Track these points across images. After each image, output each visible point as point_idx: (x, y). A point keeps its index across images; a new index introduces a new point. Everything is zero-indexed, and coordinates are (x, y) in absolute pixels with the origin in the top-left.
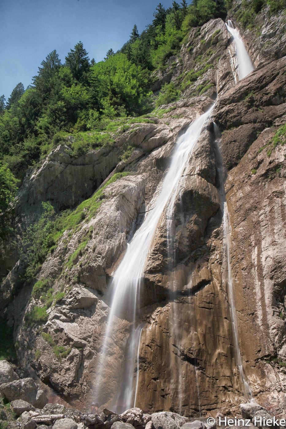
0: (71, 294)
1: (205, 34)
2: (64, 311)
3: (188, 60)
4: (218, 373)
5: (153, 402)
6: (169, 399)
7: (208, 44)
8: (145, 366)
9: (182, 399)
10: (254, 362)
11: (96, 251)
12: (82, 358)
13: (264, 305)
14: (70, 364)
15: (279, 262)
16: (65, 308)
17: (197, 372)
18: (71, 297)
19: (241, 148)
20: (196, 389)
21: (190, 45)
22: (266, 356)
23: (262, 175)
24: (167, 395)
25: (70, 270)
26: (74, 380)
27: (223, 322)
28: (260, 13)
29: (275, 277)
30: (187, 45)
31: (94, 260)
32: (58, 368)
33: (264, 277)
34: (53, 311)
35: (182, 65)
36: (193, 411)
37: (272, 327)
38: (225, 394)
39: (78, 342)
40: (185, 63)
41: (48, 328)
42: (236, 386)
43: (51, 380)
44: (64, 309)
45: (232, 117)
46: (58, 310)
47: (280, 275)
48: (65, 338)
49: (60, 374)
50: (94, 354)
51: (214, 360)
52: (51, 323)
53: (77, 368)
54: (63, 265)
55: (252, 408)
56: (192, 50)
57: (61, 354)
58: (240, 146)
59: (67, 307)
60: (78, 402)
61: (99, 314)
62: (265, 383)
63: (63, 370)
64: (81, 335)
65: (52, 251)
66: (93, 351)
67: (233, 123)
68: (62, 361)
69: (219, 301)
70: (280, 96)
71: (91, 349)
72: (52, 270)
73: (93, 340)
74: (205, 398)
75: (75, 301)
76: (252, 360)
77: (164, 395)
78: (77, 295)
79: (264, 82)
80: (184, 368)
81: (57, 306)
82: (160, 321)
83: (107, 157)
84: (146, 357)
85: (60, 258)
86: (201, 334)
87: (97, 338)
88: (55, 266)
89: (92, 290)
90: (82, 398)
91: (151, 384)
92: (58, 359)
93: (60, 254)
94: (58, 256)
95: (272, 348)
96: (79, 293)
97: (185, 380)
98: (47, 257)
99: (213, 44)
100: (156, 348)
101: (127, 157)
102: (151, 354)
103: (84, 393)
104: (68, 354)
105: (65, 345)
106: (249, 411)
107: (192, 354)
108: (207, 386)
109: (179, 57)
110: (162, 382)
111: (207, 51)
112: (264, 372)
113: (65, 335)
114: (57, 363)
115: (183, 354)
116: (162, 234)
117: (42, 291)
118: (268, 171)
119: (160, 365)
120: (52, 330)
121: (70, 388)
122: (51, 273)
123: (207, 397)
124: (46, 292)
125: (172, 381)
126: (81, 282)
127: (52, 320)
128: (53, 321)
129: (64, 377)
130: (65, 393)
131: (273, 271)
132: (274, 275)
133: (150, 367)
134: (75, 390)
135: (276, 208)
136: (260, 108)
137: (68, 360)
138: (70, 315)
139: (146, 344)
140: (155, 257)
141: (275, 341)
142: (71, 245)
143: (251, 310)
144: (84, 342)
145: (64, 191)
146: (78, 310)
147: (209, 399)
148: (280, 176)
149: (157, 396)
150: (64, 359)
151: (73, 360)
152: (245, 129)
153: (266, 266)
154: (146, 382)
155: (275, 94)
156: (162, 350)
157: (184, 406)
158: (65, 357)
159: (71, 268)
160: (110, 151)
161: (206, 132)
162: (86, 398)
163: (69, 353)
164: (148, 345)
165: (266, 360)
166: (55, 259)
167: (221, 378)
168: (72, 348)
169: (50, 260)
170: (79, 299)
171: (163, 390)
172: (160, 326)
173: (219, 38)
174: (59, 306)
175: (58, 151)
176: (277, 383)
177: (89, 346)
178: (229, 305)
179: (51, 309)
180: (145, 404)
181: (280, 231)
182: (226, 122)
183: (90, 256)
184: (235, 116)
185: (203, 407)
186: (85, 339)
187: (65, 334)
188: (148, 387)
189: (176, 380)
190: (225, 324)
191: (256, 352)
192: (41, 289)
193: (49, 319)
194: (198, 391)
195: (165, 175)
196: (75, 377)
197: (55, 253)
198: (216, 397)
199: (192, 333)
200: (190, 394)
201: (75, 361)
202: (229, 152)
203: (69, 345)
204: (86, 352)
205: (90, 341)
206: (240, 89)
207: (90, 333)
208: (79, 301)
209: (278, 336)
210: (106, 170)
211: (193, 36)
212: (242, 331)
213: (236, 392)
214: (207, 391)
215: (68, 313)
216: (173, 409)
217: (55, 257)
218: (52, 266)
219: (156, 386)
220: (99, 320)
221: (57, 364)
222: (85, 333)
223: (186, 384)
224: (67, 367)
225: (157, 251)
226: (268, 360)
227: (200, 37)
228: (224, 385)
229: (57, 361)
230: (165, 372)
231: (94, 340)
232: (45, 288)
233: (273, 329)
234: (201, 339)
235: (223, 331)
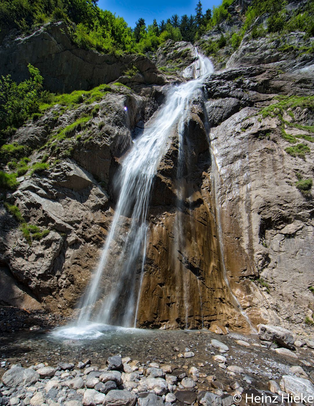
0: (58, 167)
1: (178, 47)
2: (45, 184)
3: (162, 59)
4: (214, 285)
5: (158, 311)
6: (176, 308)
7: (179, 55)
8: (151, 269)
9: (188, 309)
10: (238, 278)
11: (103, 128)
12: (65, 245)
13: (250, 233)
14: (45, 249)
15: (269, 202)
16: (47, 182)
17: (198, 281)
18: (57, 172)
19: (225, 114)
20: (199, 300)
21: (166, 49)
22: (251, 276)
23: (254, 134)
24: (173, 303)
25: (61, 142)
26: (49, 269)
27: (213, 239)
28: (224, 48)
29: (262, 213)
30: (164, 48)
31: (99, 138)
32: (25, 251)
33: (251, 211)
34: (28, 180)
35: (156, 61)
36: (198, 322)
37: (257, 253)
38: (221, 305)
39: (60, 225)
40: (159, 60)
41: (16, 199)
42: (228, 299)
43: (11, 265)
44: (45, 182)
45: (221, 88)
46: (37, 182)
47: (267, 212)
48: (41, 215)
49: (27, 260)
50: (81, 243)
51: (210, 272)
52: (22, 194)
53: (54, 255)
54: (48, 137)
55: (286, 334)
56: (166, 53)
57: (31, 235)
58: (224, 112)
59: (50, 181)
60: (50, 298)
61: (94, 201)
62: (252, 299)
63: (33, 255)
64: (66, 218)
65: (36, 119)
66: (81, 240)
67: (221, 94)
68: (33, 243)
69: (210, 221)
70: (264, 87)
71: (77, 237)
72: (32, 138)
73: (82, 226)
74: (207, 309)
75: (62, 177)
76: (236, 277)
77: (170, 304)
78: (67, 170)
79: (254, 72)
80: (188, 275)
81: (35, 177)
82: (167, 224)
83: (110, 66)
84: (153, 258)
85: (46, 128)
86: (200, 245)
87: (87, 225)
88: (36, 135)
89: (87, 172)
90: (57, 293)
91: (156, 289)
92: (27, 240)
93: (46, 124)
94: (42, 125)
95: (256, 270)
96: (71, 170)
97: (190, 289)
98: (26, 123)
99: (182, 56)
100: (162, 250)
101: (131, 75)
102: (158, 257)
103: (61, 288)
104: (44, 236)
105: (41, 225)
106: (283, 337)
107: (195, 263)
108: (207, 296)
109: (155, 54)
110: (168, 289)
111: (177, 60)
112: (249, 289)
113: (43, 213)
114: (24, 244)
115: (187, 262)
116: (174, 143)
117: (12, 156)
118: (259, 132)
119: (166, 269)
120: (23, 202)
121: (40, 279)
122: (28, 141)
123: (208, 308)
124: (18, 159)
125: (177, 288)
126: (74, 159)
127: (24, 190)
128: (26, 192)
129: (33, 264)
130: (32, 286)
131: (262, 207)
132: (262, 211)
133: (157, 271)
134: (48, 283)
135: (267, 160)
136: (245, 91)
137: (42, 244)
138: (53, 192)
139: (154, 245)
140: (167, 160)
141: (259, 264)
142: (64, 119)
143: (237, 234)
144: (68, 226)
145: (54, 77)
146: (65, 189)
147: (209, 309)
148: (269, 139)
149: (163, 304)
150: (37, 242)
151: (50, 246)
152: (232, 102)
153: (255, 202)
154: (151, 287)
155: (262, 83)
156: (168, 254)
157: (189, 317)
158: (39, 240)
159: (63, 140)
160: (114, 62)
161: (199, 91)
162: (62, 294)
163: (46, 236)
164: (155, 246)
165: (250, 279)
166: (38, 127)
167: (217, 289)
168: (51, 230)
169: (30, 126)
170: (69, 176)
171: (169, 297)
172: (167, 229)
173: (188, 54)
174: (37, 177)
175: (59, 25)
176: (264, 301)
177: (75, 233)
178: (217, 226)
179: (25, 178)
180: (150, 313)
181: (271, 178)
182: (215, 91)
183: (94, 132)
184: (225, 89)
185: (205, 318)
186: (71, 223)
187: (44, 211)
188: (153, 293)
189: (181, 288)
190: (215, 241)
191: (242, 271)
192: (11, 153)
193: (20, 188)
194: (201, 301)
195: (160, 108)
196: (50, 266)
197: (39, 121)
198: (215, 308)
199: (194, 243)
200: (194, 304)
201: (54, 247)
202: (213, 114)
203: (47, 226)
204: (71, 239)
205: (78, 227)
206: (231, 71)
207: (79, 218)
208: (68, 178)
209: (261, 261)
210: (105, 79)
211: (169, 45)
212: (227, 250)
213: (228, 304)
214: (208, 302)
215: (51, 189)
216: (180, 320)
217: (38, 125)
218: (32, 134)
219: (162, 292)
220: (93, 206)
221: (24, 246)
222: (72, 217)
223: (190, 293)
224: (40, 252)
225: (170, 156)
226: (252, 279)
227: (174, 48)
228: (220, 297)
229: (25, 242)
230: (171, 278)
231: (84, 228)
232: (17, 154)
233: (258, 254)
234: (200, 250)
235: (214, 247)
